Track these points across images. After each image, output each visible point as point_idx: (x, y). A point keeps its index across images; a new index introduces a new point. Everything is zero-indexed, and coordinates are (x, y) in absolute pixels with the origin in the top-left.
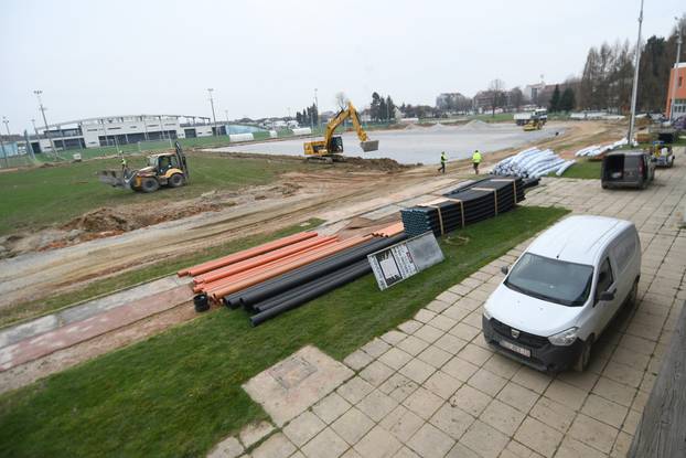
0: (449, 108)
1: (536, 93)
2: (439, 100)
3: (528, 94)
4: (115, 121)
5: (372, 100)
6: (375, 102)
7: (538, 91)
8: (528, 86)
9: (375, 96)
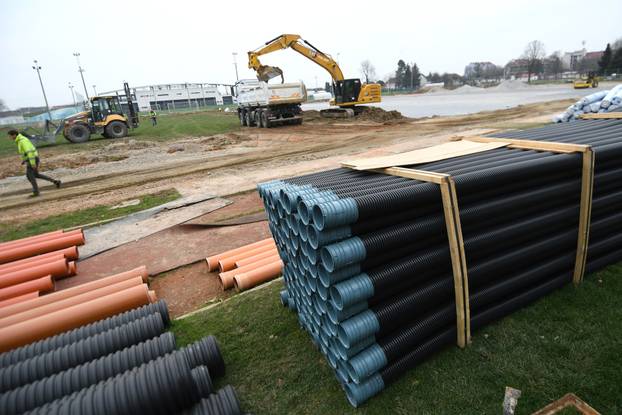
0: (478, 76)
1: (575, 60)
2: (468, 69)
3: (567, 61)
4: (164, 88)
5: (397, 67)
6: (400, 70)
7: (578, 58)
8: (567, 54)
9: (401, 63)
